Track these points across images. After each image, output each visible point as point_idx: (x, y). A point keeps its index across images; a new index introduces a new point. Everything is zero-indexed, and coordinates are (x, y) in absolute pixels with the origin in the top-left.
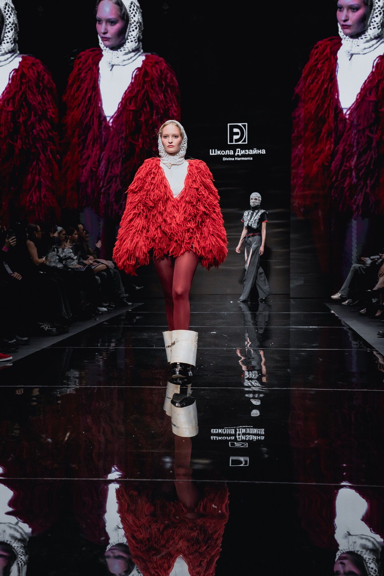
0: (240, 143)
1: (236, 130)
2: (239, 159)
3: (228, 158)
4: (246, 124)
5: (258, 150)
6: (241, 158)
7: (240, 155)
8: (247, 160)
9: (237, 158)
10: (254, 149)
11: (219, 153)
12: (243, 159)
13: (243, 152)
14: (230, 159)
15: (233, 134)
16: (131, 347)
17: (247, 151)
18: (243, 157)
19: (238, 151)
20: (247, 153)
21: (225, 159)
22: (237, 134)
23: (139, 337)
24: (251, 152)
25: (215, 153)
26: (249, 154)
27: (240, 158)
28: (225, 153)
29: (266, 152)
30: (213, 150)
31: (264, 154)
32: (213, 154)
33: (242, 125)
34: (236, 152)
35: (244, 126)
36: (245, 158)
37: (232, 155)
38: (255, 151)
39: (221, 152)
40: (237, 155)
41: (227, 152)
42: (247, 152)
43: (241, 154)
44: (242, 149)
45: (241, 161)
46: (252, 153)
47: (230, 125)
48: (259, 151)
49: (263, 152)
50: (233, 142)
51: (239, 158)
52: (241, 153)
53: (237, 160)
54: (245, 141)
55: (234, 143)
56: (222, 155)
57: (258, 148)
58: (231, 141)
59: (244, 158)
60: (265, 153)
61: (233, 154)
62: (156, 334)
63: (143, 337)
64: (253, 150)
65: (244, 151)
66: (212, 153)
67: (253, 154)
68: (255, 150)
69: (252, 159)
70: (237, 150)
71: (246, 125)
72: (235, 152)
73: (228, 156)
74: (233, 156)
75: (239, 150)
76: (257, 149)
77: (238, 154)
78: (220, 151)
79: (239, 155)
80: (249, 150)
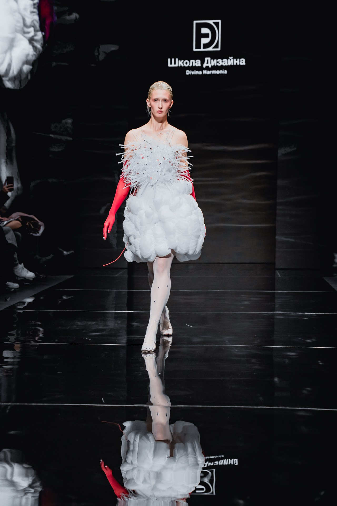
0: (211, 49)
1: (205, 30)
2: (209, 72)
3: (193, 70)
4: (220, 21)
5: (235, 60)
6: (211, 71)
7: (210, 66)
8: (219, 74)
9: (206, 71)
11: (180, 63)
12: (214, 72)
13: (214, 62)
14: (197, 72)
15: (200, 36)
16: (58, 342)
17: (220, 60)
18: (214, 70)
19: (208, 60)
20: (219, 63)
21: (188, 72)
22: (206, 36)
23: (69, 328)
24: (225, 62)
25: (175, 63)
26: (222, 65)
27: (209, 70)
28: (190, 64)
29: (246, 62)
30: (173, 60)
31: (243, 66)
32: (173, 65)
33: (214, 23)
34: (204, 63)
35: (217, 24)
36: (216, 71)
38: (231, 62)
39: (183, 63)
40: (206, 67)
41: (193, 62)
42: (219, 62)
43: (212, 66)
44: (213, 58)
45: (211, 75)
46: (226, 64)
47: (197, 24)
48: (237, 60)
49: (242, 62)
50: (200, 48)
52: (211, 63)
53: (206, 73)
54: (216, 46)
55: (202, 49)
56: (184, 66)
57: (236, 57)
58: (198, 46)
60: (244, 64)
61: (200, 65)
62: (94, 323)
63: (74, 327)
64: (228, 59)
65: (215, 60)
66: (171, 64)
67: (228, 65)
68: (230, 59)
69: (226, 72)
70: (206, 59)
72: (202, 63)
73: (193, 68)
74: (201, 68)
75: (209, 59)
76: (233, 58)
77: (207, 65)
78: (182, 61)
80: (222, 60)
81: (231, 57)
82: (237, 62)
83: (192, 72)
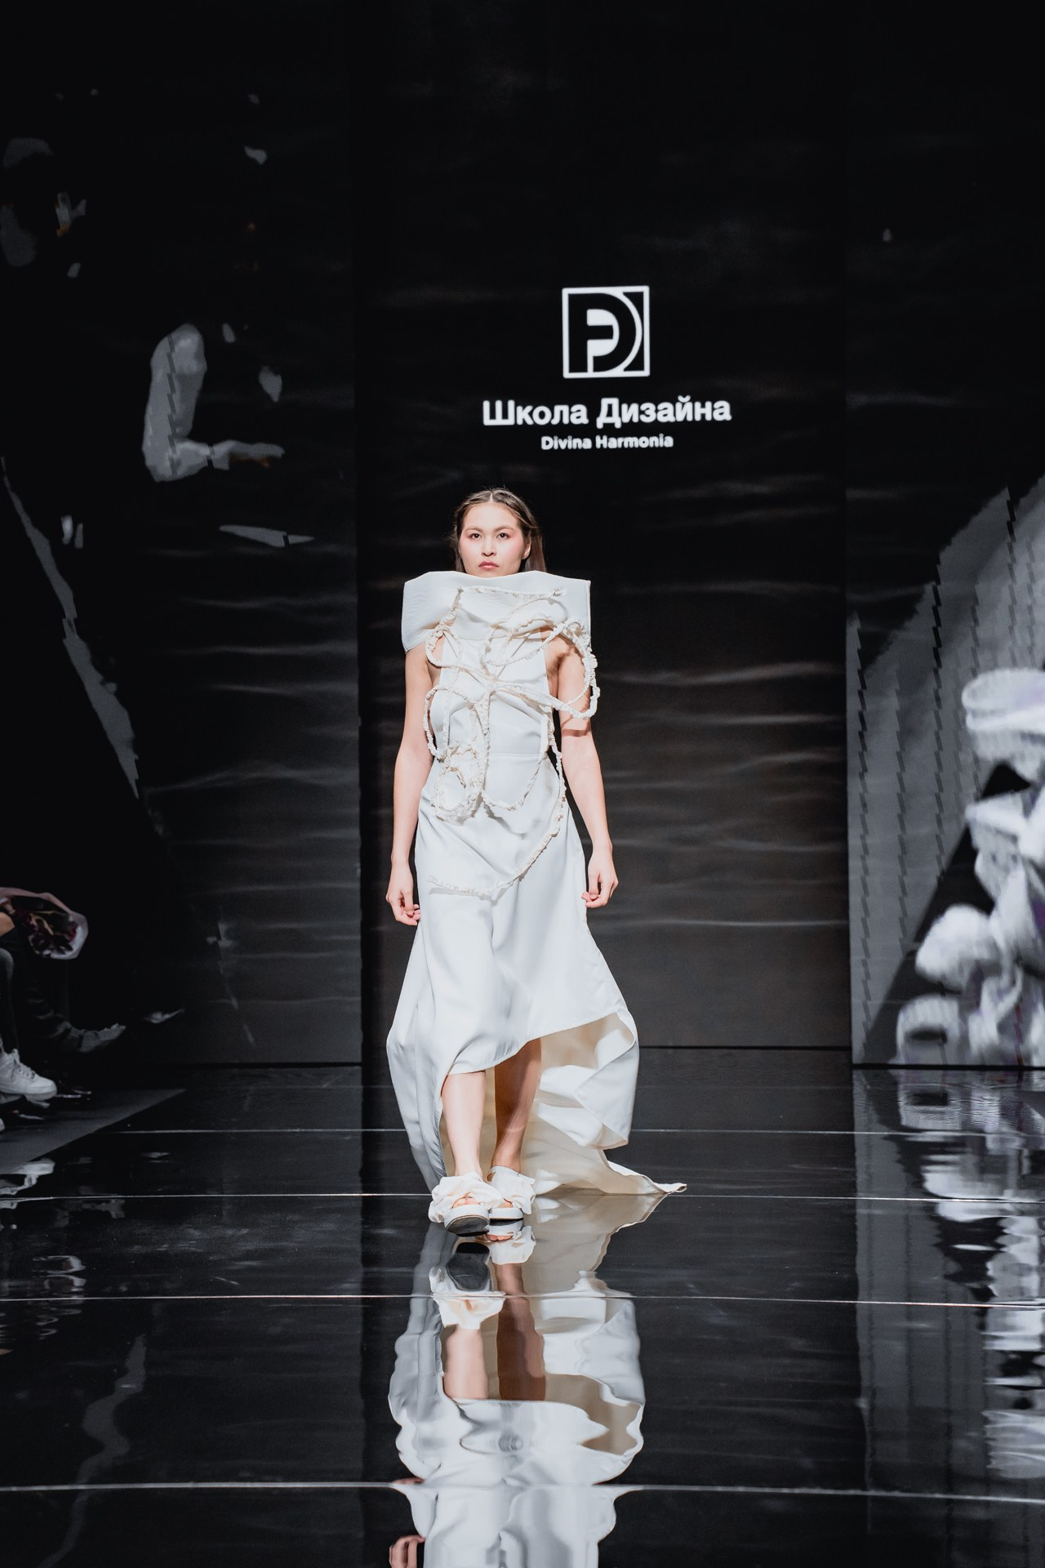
0: (618, 372)
1: (597, 317)
2: (614, 443)
3: (563, 437)
5: (698, 405)
6: (620, 440)
7: (618, 425)
8: (649, 447)
9: (605, 438)
10: (681, 398)
11: (522, 415)
12: (631, 442)
13: (631, 413)
14: (575, 443)
15: (583, 333)
16: (128, 1294)
17: (649, 407)
18: (632, 436)
19: (610, 407)
20: (648, 416)
21: (548, 443)
22: (604, 332)
23: (164, 1247)
24: (667, 413)
25: (505, 416)
26: (656, 420)
27: (616, 437)
28: (553, 417)
29: (732, 412)
30: (499, 405)
31: (724, 422)
32: (499, 421)
33: (627, 294)
34: (598, 414)
35: (637, 299)
36: (639, 437)
37: (582, 425)
38: (685, 410)
39: (531, 414)
40: (605, 425)
41: (561, 412)
42: (647, 412)
43: (623, 424)
44: (626, 400)
45: (622, 451)
46: (671, 419)
47: (572, 297)
48: (703, 406)
49: (722, 411)
50: (585, 370)
51: (613, 440)
52: (620, 415)
53: (605, 446)
54: (637, 364)
55: (591, 374)
56: (535, 424)
57: (699, 397)
58: (578, 363)
59: (635, 439)
60: (727, 417)
61: (584, 420)
62: (245, 1231)
63: (183, 1246)
64: (674, 401)
65: (634, 407)
66: (493, 416)
67: (676, 422)
68: (683, 404)
69: (669, 442)
70: (605, 402)
71: (641, 295)
72: (593, 413)
73: (563, 430)
74: (588, 431)
75: (615, 402)
76: (693, 401)
77: (609, 420)
78: (529, 408)
79: (613, 424)
80: (656, 405)
81: (684, 396)
82: (703, 411)
83: (560, 441)
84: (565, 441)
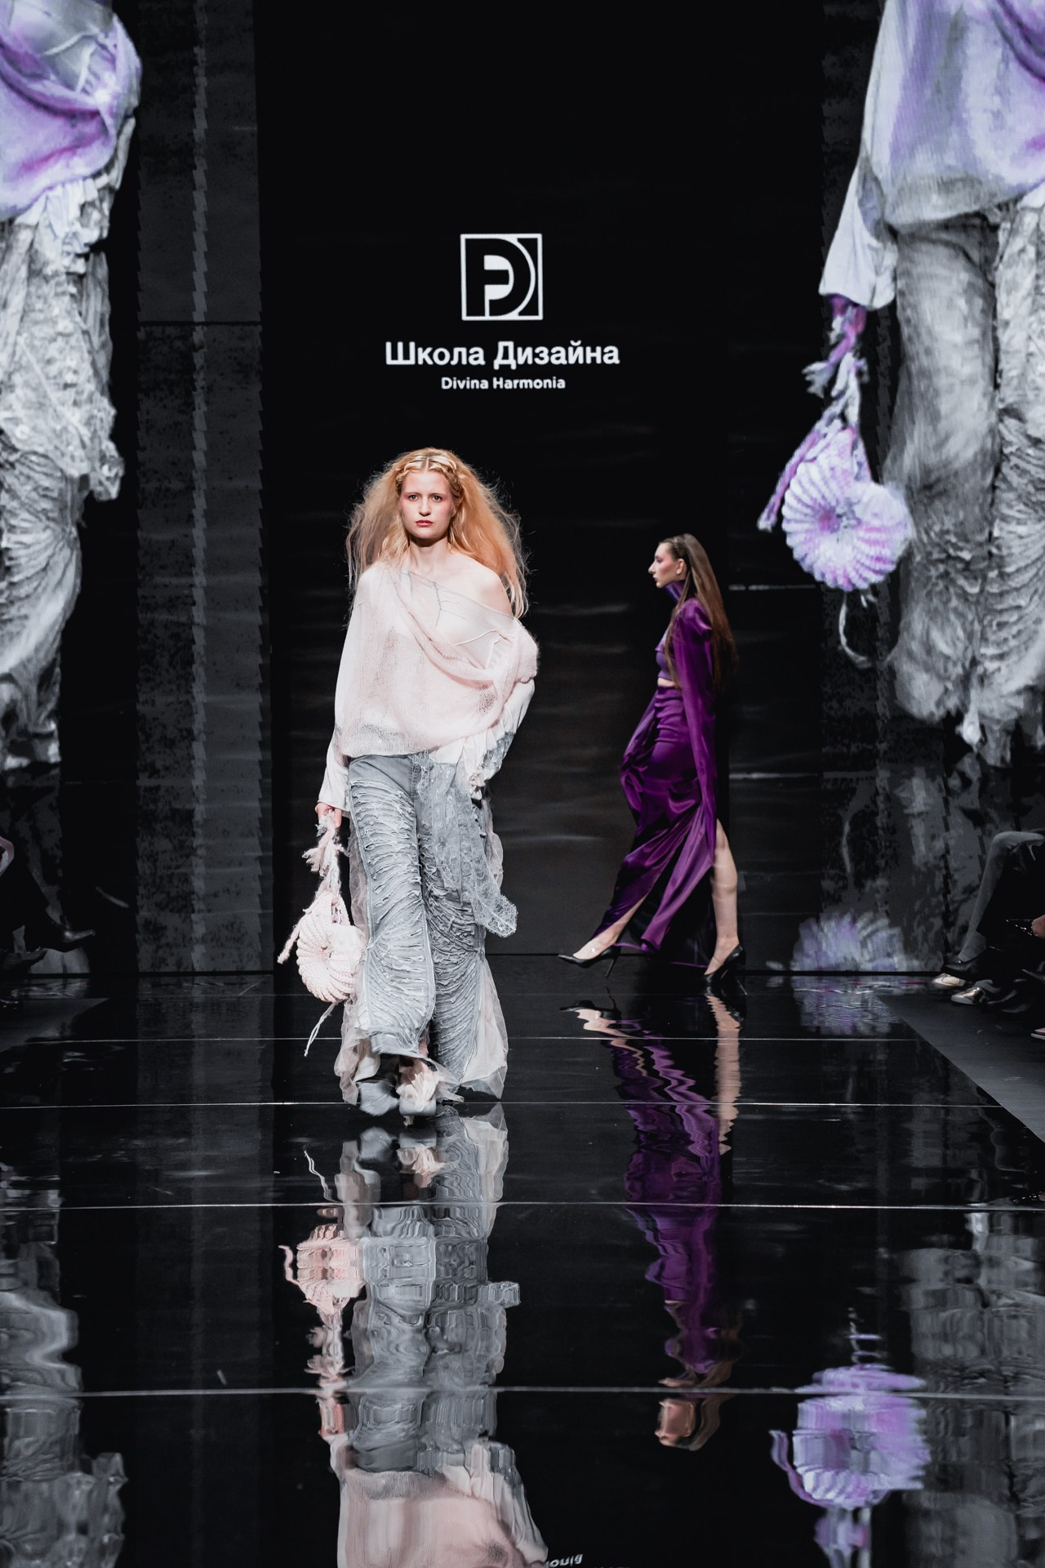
0: (513, 316)
1: (494, 263)
2: (509, 384)
3: (461, 378)
4: (539, 237)
5: (588, 349)
6: (516, 382)
7: (514, 367)
8: (542, 389)
9: (501, 380)
10: (573, 343)
11: (423, 356)
12: (525, 383)
13: (526, 355)
14: (473, 384)
15: (481, 278)
17: (542, 350)
18: (527, 378)
19: (506, 349)
20: (542, 359)
21: (448, 383)
22: (499, 277)
23: (99, 1157)
24: (560, 356)
25: (406, 356)
26: (549, 362)
27: (512, 379)
29: (620, 357)
30: (400, 345)
31: (613, 365)
32: (400, 361)
33: (520, 240)
34: (495, 357)
35: (531, 245)
36: (533, 379)
37: (479, 366)
38: (577, 354)
39: (431, 355)
40: (501, 366)
41: (460, 354)
42: (541, 355)
43: (518, 366)
44: (521, 343)
45: (517, 391)
46: (563, 361)
47: (468, 241)
48: (594, 350)
49: (611, 356)
50: (483, 314)
51: (509, 381)
52: (516, 357)
53: (501, 387)
54: (531, 309)
55: (487, 317)
56: (435, 365)
57: (590, 342)
58: (476, 306)
59: (530, 381)
60: (616, 361)
61: (482, 362)
64: (566, 346)
65: (529, 350)
66: (395, 357)
67: (568, 365)
68: (575, 348)
69: (562, 384)
70: (501, 345)
71: (535, 240)
72: (490, 355)
73: (461, 371)
74: (485, 372)
75: (510, 345)
76: (584, 345)
77: (505, 362)
78: (429, 350)
79: (509, 366)
80: (550, 349)
81: (576, 341)
82: (594, 355)
83: (459, 382)
84: (464, 382)
